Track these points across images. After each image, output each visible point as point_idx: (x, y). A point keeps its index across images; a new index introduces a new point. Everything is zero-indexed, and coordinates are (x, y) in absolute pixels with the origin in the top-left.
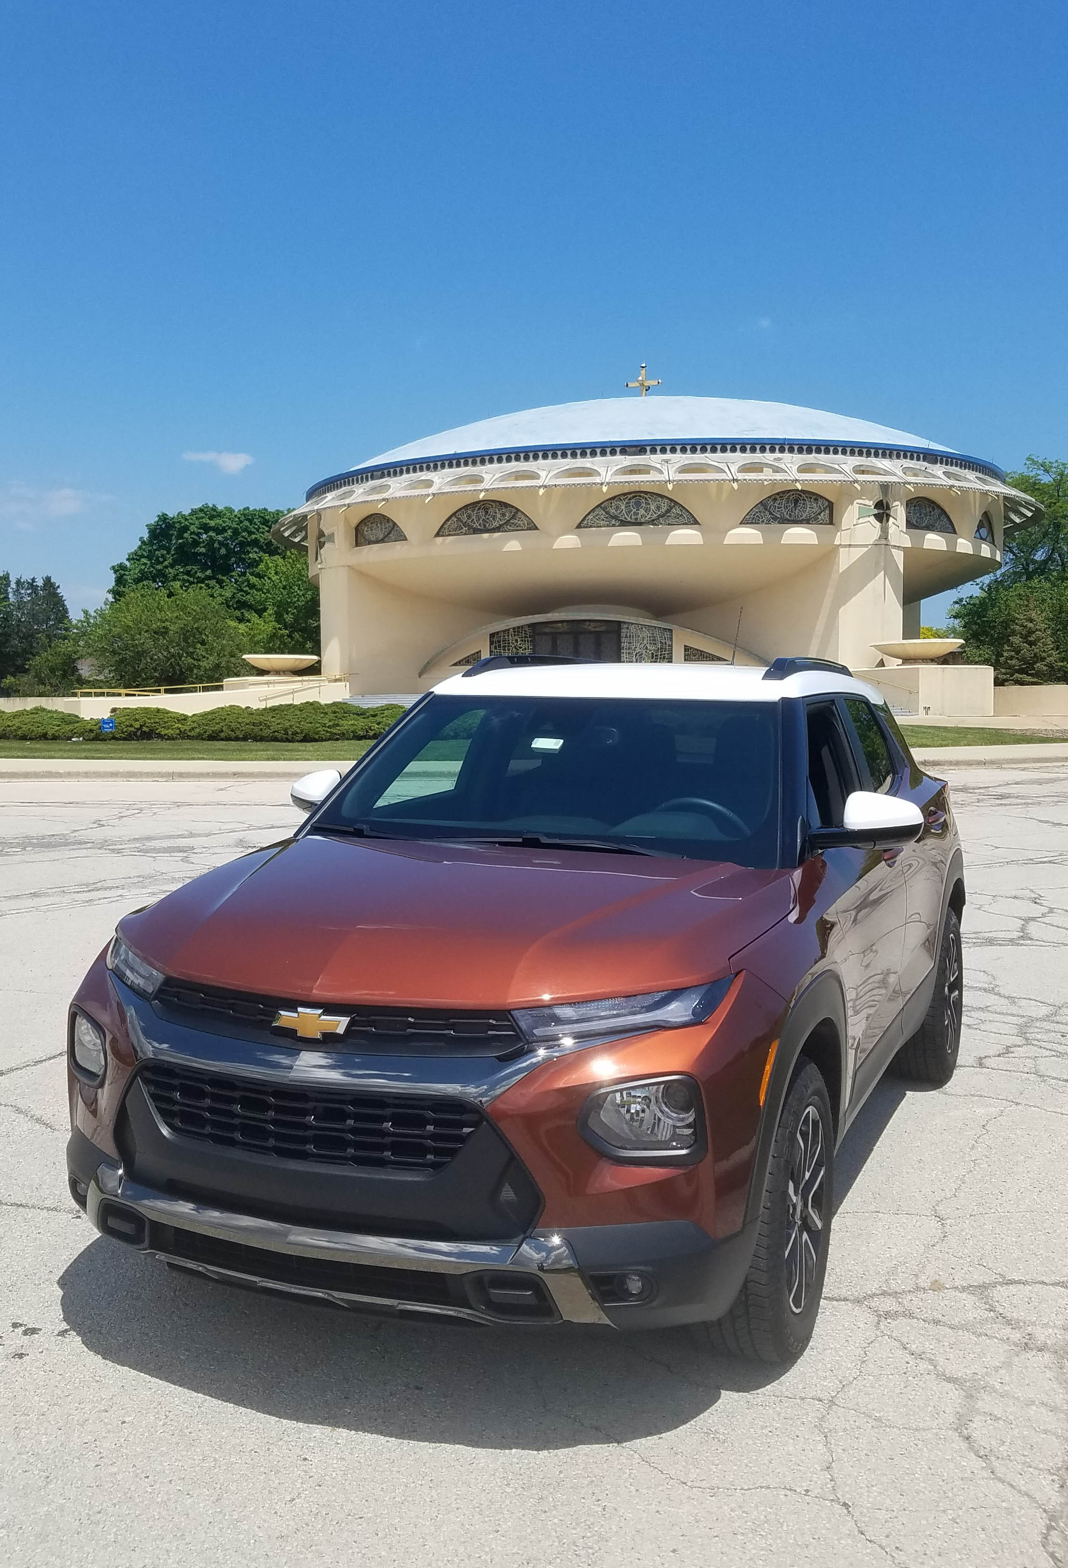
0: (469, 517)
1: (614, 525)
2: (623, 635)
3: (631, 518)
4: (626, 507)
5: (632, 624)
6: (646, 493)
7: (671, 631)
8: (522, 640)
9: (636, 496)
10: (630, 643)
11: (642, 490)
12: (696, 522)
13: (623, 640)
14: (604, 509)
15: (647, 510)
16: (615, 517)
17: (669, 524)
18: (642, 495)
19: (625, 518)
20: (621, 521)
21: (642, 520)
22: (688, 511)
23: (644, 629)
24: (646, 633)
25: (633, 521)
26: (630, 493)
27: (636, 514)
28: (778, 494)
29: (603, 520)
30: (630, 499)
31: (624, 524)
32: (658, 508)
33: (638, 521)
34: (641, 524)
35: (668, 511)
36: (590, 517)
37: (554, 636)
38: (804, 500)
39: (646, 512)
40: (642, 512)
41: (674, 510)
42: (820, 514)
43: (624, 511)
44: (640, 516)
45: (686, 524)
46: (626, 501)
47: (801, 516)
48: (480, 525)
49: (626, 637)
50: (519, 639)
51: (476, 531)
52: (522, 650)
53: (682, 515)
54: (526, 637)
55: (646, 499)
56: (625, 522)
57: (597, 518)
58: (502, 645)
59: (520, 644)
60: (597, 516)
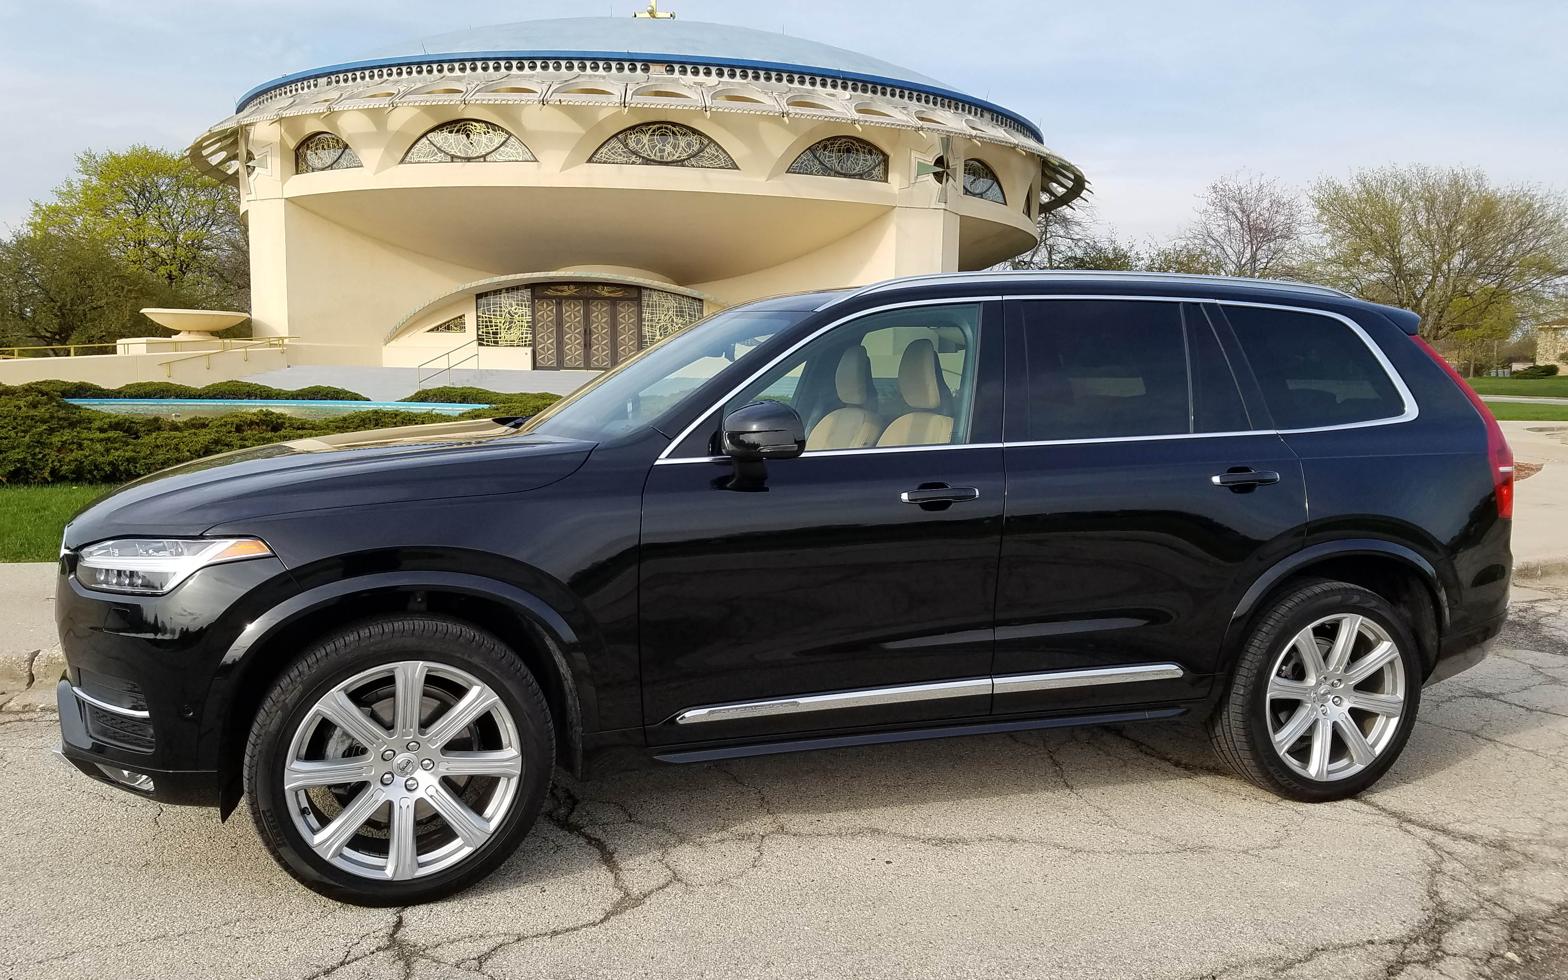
0: (445, 140)
1: (633, 163)
2: (644, 302)
3: (655, 155)
4: (649, 141)
5: (656, 289)
6: (674, 124)
7: (701, 300)
8: (518, 305)
9: (662, 128)
10: (652, 314)
11: (669, 120)
12: (735, 167)
13: (644, 309)
14: (623, 141)
15: (675, 147)
16: (636, 153)
17: (702, 167)
18: (669, 126)
19: (648, 155)
20: (643, 158)
21: (669, 160)
22: (725, 152)
23: (670, 297)
24: (672, 302)
25: (659, 159)
26: (654, 123)
27: (663, 151)
28: (828, 139)
29: (620, 155)
30: (654, 130)
31: (647, 162)
32: (689, 145)
33: (665, 160)
34: (667, 163)
35: (701, 150)
36: (604, 150)
37: (558, 301)
38: (857, 150)
39: (674, 149)
40: (668, 148)
41: (708, 149)
42: (874, 168)
43: (646, 146)
44: (666, 153)
45: (722, 168)
46: (649, 132)
47: (854, 169)
49: (648, 306)
50: (513, 303)
52: (519, 316)
53: (718, 156)
54: (523, 301)
55: (674, 133)
56: (648, 160)
57: (613, 151)
58: (492, 309)
59: (515, 309)
60: (612, 148)
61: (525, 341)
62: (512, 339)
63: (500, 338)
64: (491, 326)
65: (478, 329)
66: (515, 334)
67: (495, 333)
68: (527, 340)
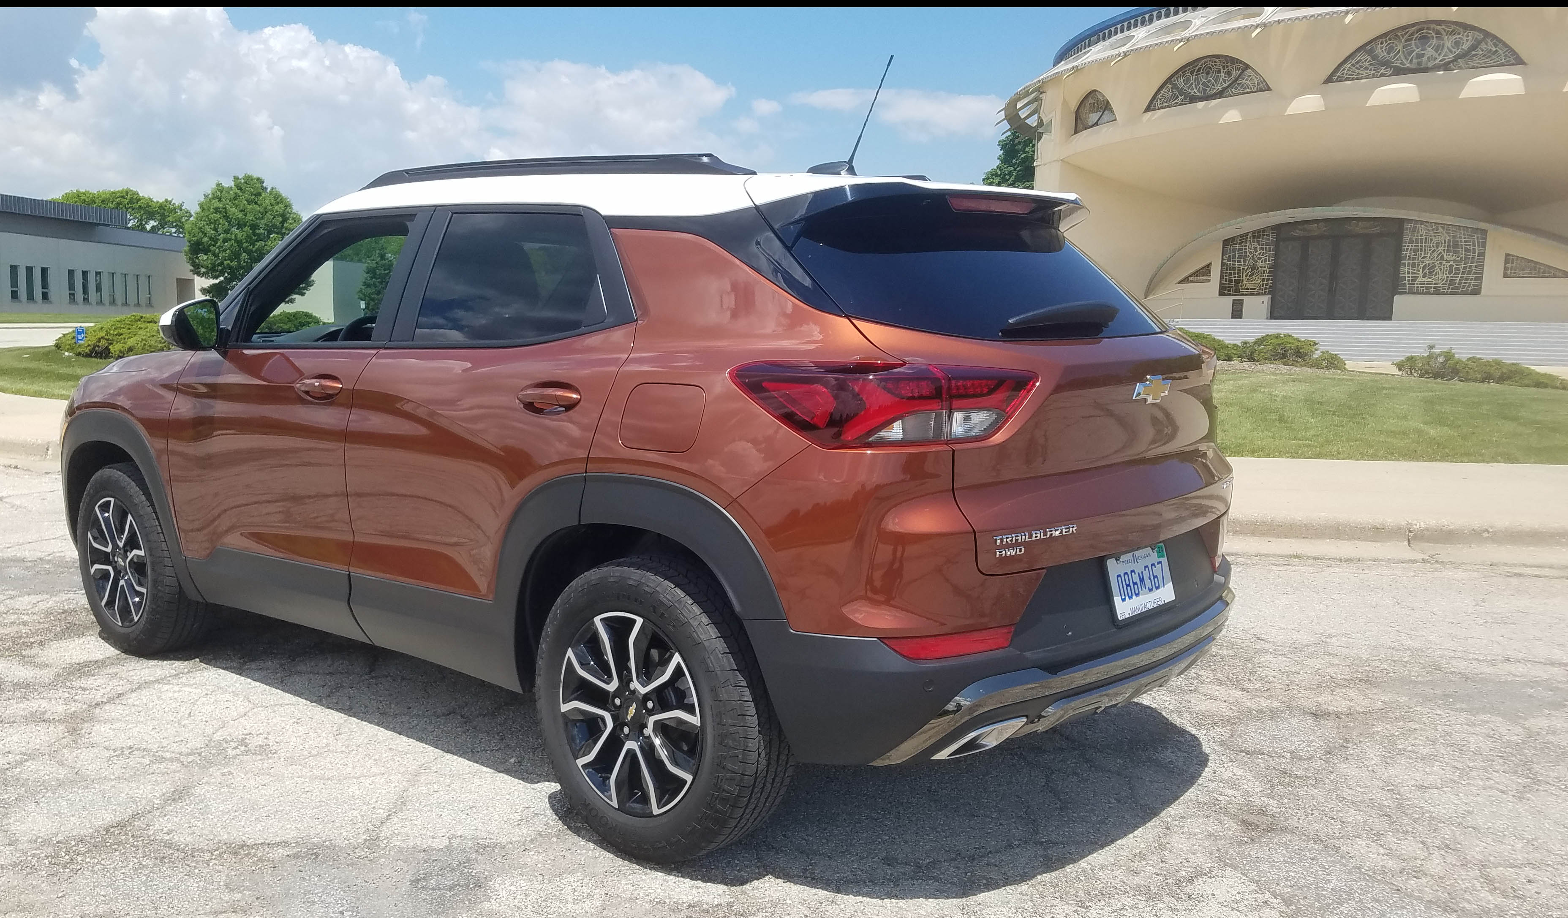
0: (1187, 81)
1: (1382, 75)
2: (1406, 239)
3: (1411, 62)
4: (1404, 47)
5: (1422, 222)
6: (1439, 23)
7: (1484, 232)
8: (1262, 249)
9: (1422, 29)
11: (1432, 19)
12: (1520, 61)
13: (1405, 246)
14: (1371, 52)
15: (1437, 49)
16: (1386, 64)
17: (1473, 67)
18: (1432, 26)
19: (1402, 63)
20: (1395, 68)
21: (1430, 65)
22: (1507, 45)
23: (1441, 230)
24: (1443, 237)
25: (1414, 67)
26: (1413, 25)
29: (1366, 68)
30: (1412, 34)
31: (1399, 72)
32: (1457, 44)
33: (1422, 66)
34: (1425, 70)
35: (1474, 47)
36: (1347, 66)
37: (1305, 242)
39: (1436, 51)
40: (1430, 51)
41: (1483, 45)
43: (1401, 53)
44: (1426, 58)
45: (1503, 65)
46: (1406, 37)
48: (1199, 91)
49: (1411, 242)
50: (1259, 247)
51: (1193, 99)
52: (1262, 262)
53: (1496, 51)
54: (1268, 244)
55: (1438, 33)
56: (1401, 69)
57: (1357, 66)
58: (1237, 255)
59: (1259, 254)
60: (1357, 63)
61: (1266, 289)
62: (1253, 286)
63: (1241, 286)
64: (1235, 273)
65: (1222, 277)
66: (1257, 281)
67: (1238, 281)
68: (1268, 287)
